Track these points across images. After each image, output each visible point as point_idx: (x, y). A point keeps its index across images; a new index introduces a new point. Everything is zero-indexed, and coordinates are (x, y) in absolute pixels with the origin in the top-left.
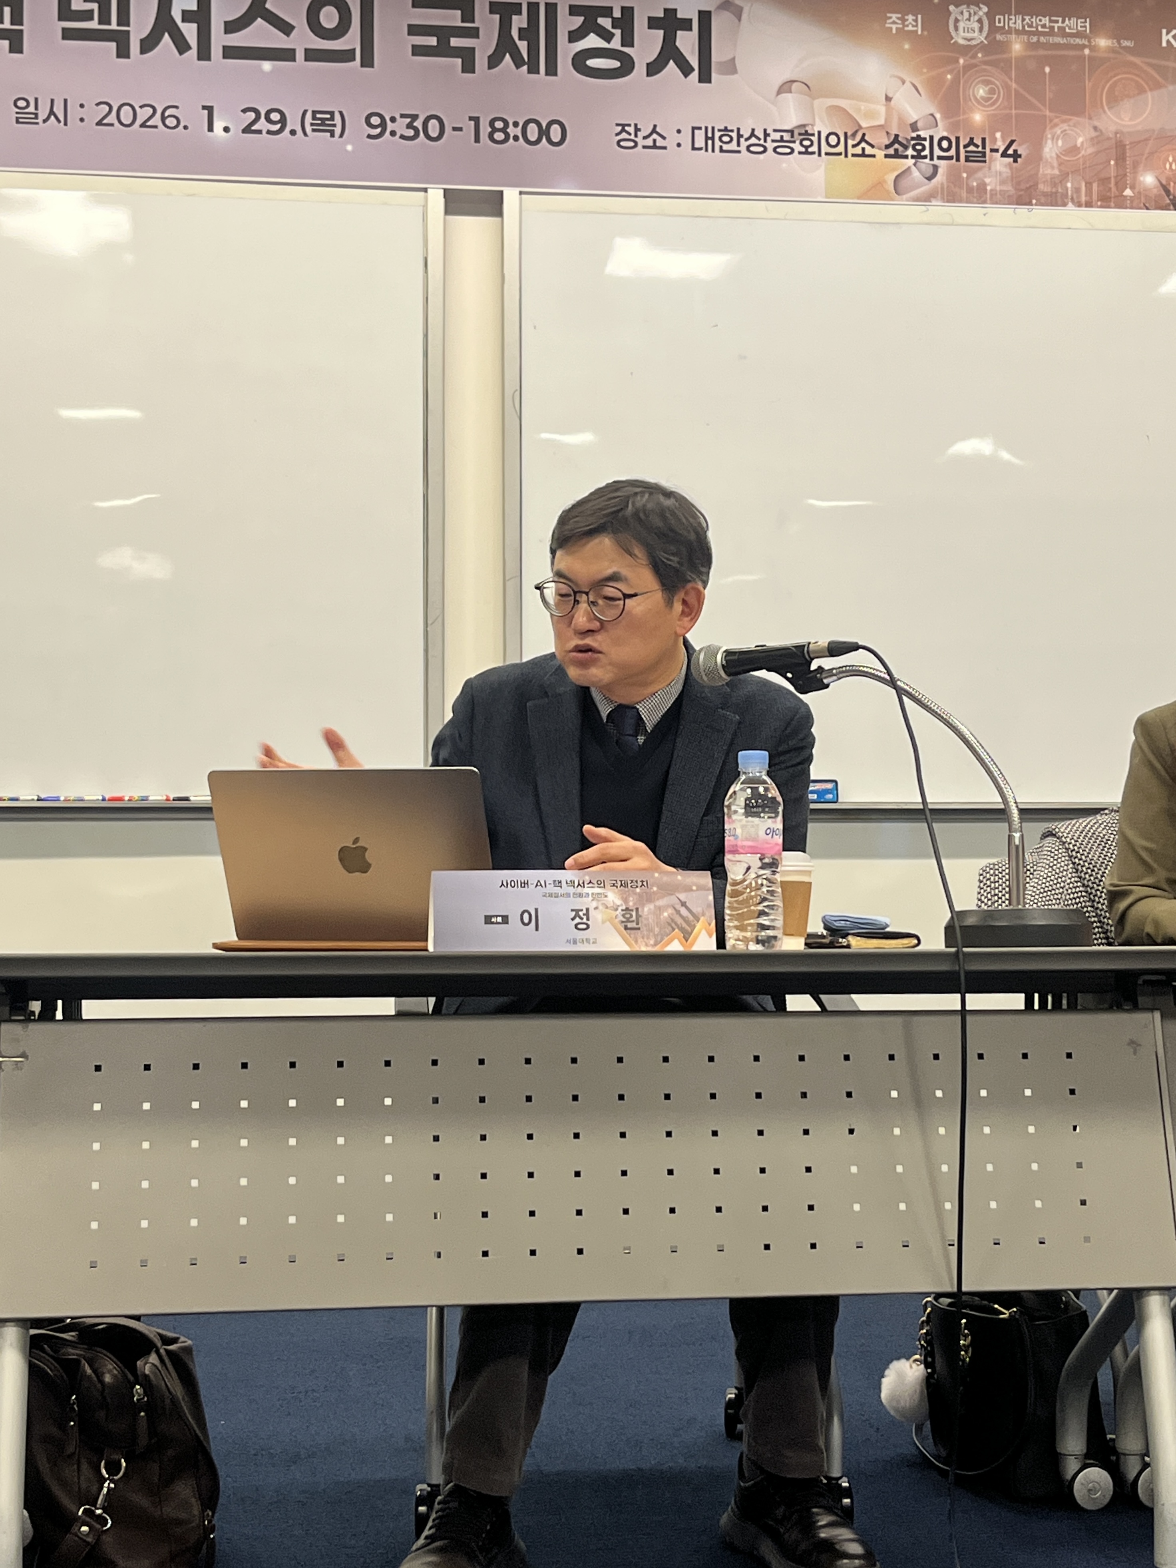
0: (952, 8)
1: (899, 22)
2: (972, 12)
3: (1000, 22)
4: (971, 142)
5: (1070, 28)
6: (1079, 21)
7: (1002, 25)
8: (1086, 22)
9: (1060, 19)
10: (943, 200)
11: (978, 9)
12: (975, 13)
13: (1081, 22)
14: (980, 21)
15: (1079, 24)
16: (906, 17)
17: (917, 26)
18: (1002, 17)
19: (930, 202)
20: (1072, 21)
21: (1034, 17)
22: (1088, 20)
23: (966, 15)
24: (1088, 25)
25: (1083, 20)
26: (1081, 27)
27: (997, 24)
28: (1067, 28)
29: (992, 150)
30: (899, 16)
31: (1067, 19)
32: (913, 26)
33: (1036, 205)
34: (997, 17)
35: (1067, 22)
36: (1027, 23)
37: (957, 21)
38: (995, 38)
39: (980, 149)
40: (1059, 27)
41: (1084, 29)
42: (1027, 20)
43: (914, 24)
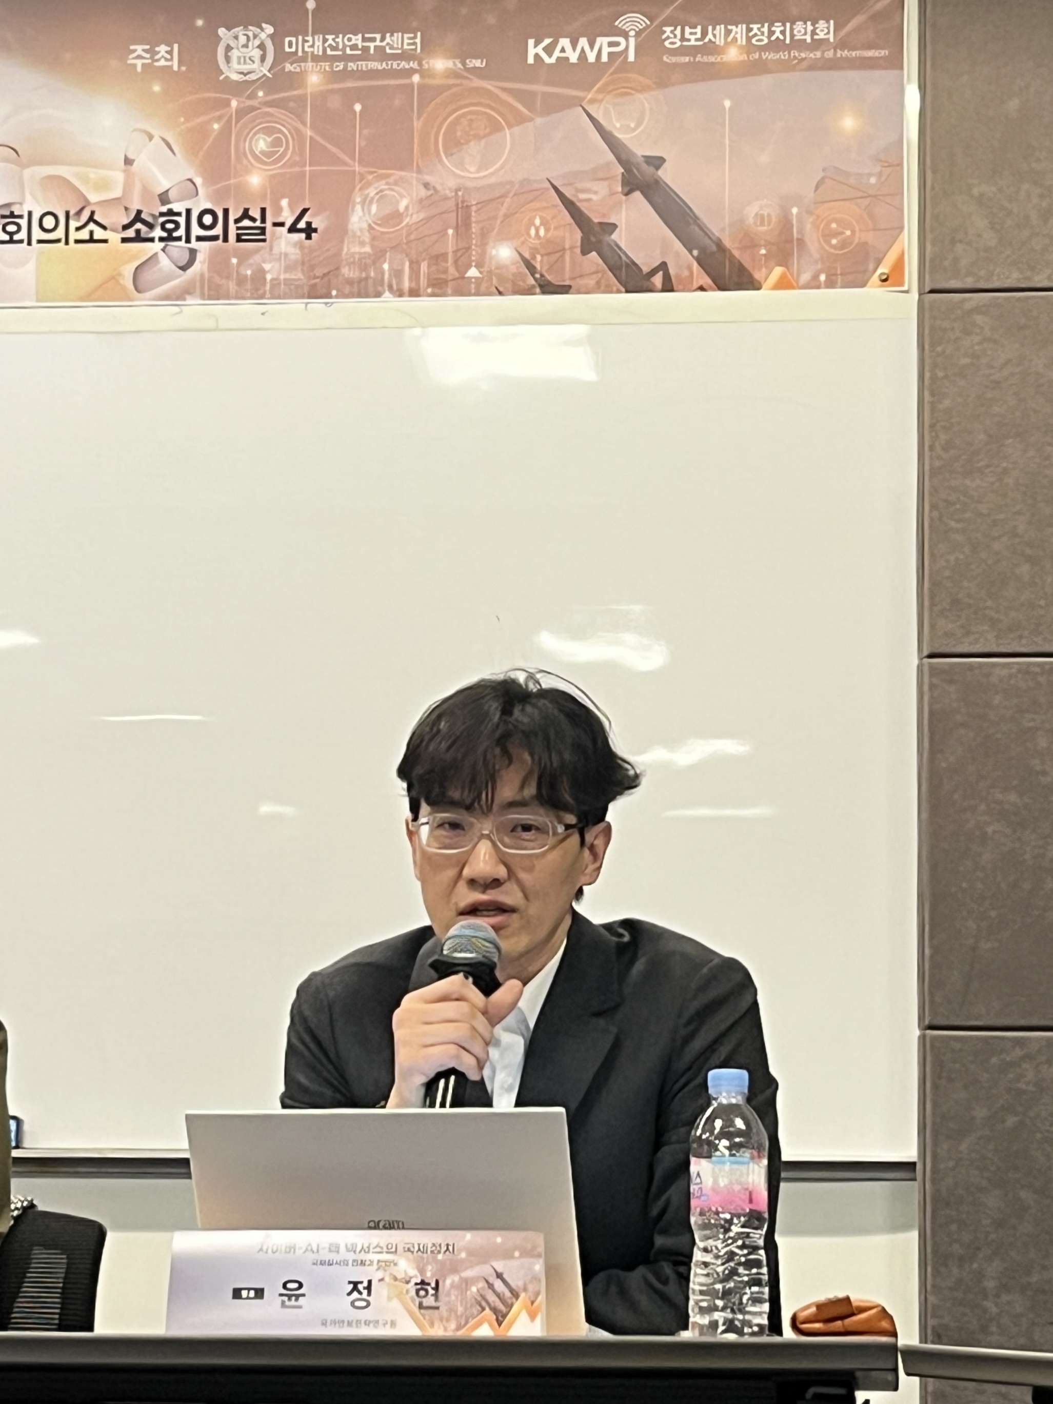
0: (222, 31)
1: (148, 56)
2: (250, 34)
3: (290, 45)
4: (246, 215)
5: (392, 48)
6: (406, 36)
7: (293, 49)
8: (415, 37)
9: (378, 36)
10: (203, 297)
11: (259, 30)
12: (255, 36)
13: (410, 38)
14: (262, 47)
15: (406, 41)
16: (157, 49)
17: (171, 60)
18: (294, 39)
19: (184, 300)
20: (395, 38)
21: (341, 36)
22: (419, 34)
23: (243, 40)
24: (418, 40)
25: (412, 35)
26: (409, 44)
27: (287, 49)
28: (387, 48)
29: (276, 224)
30: (148, 47)
31: (388, 35)
32: (166, 60)
33: (337, 297)
34: (287, 40)
35: (388, 40)
36: (330, 46)
37: (229, 48)
38: (284, 68)
39: (258, 224)
40: (375, 47)
41: (413, 47)
42: (330, 42)
43: (168, 57)
